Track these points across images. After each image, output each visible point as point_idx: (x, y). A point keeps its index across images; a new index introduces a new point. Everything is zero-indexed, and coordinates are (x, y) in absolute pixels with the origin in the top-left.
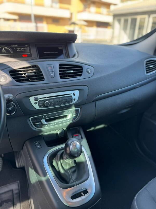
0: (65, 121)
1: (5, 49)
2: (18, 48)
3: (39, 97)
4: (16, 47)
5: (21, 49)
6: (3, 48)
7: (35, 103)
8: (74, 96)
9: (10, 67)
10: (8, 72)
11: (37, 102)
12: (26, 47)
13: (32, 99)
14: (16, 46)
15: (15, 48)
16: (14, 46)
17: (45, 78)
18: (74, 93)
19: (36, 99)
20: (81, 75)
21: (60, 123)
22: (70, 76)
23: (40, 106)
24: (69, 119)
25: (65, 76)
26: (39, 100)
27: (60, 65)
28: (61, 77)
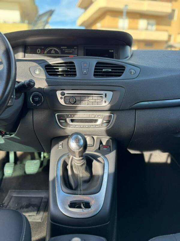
0: (92, 125)
2: (67, 50)
3: (66, 92)
4: (64, 49)
5: (69, 51)
6: (53, 49)
7: (61, 98)
8: (106, 97)
10: (44, 66)
11: (63, 97)
12: (75, 49)
13: (59, 93)
14: (66, 47)
15: (63, 50)
16: (63, 47)
17: (77, 75)
18: (106, 94)
19: (63, 94)
20: (120, 76)
21: (87, 127)
22: (108, 74)
23: (65, 103)
24: (97, 125)
25: (100, 75)
26: (66, 95)
28: (94, 75)
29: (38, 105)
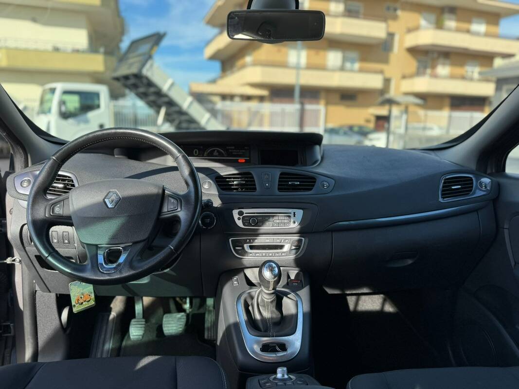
0: (278, 253)
1: (218, 151)
2: (235, 151)
3: (245, 211)
4: (231, 149)
5: (238, 152)
6: (214, 150)
7: (239, 219)
8: (295, 216)
9: (217, 172)
10: (214, 178)
11: (241, 217)
12: (245, 150)
13: (235, 213)
14: (233, 147)
15: (230, 151)
16: (229, 147)
17: (257, 189)
18: (294, 213)
19: (241, 213)
20: (310, 189)
21: (271, 255)
22: (295, 188)
23: (244, 224)
24: (284, 253)
25: (285, 189)
26: (245, 215)
27: (281, 174)
28: (279, 189)
29: (209, 228)
